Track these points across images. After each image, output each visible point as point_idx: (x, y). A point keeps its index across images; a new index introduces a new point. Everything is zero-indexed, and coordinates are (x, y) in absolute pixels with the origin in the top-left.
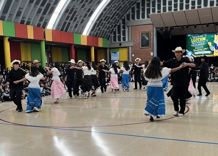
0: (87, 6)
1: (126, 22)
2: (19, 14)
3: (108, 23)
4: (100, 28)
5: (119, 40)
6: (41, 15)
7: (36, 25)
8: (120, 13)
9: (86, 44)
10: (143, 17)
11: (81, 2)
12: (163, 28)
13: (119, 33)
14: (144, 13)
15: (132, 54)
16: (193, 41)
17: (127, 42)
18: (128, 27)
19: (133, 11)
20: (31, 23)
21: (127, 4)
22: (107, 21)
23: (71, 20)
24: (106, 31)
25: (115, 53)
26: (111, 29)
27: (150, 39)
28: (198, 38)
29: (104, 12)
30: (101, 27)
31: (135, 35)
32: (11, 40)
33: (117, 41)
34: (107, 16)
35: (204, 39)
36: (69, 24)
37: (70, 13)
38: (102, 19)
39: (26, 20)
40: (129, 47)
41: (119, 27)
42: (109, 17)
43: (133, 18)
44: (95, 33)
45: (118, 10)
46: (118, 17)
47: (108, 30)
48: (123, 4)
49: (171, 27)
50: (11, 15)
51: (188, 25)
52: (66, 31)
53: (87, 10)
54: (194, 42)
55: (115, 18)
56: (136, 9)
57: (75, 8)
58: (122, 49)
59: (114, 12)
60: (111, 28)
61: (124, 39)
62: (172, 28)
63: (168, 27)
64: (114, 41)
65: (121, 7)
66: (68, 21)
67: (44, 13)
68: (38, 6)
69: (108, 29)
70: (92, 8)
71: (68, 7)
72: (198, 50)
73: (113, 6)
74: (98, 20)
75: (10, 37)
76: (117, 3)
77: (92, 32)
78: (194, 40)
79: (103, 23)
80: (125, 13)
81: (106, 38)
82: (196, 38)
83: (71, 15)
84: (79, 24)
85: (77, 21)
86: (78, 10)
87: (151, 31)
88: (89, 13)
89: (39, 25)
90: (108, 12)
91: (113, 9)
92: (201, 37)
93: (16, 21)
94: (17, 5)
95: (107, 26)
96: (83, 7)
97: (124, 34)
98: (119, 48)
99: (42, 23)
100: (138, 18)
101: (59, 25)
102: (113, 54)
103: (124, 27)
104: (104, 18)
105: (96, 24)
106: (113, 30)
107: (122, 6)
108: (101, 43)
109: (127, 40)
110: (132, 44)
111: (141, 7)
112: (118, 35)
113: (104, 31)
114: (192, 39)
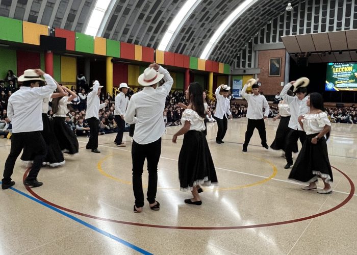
0: (207, 26)
1: (253, 46)
2: (126, 32)
3: (231, 47)
4: (221, 52)
5: (244, 66)
6: (151, 34)
7: (146, 45)
8: (247, 35)
9: (204, 70)
10: (274, 40)
11: (201, 21)
12: (298, 53)
13: (244, 58)
14: (276, 36)
16: (335, 71)
17: (253, 69)
18: (255, 51)
19: (262, 34)
20: (140, 43)
21: (256, 26)
22: (230, 44)
23: (188, 40)
24: (229, 56)
25: (238, 81)
26: (235, 54)
28: (342, 67)
29: (228, 34)
30: (223, 51)
31: (263, 61)
32: (115, 61)
33: (241, 67)
34: (230, 39)
35: (350, 69)
36: (185, 45)
37: (187, 33)
38: (224, 42)
39: (134, 39)
40: (254, 74)
41: (244, 51)
42: (233, 40)
43: (262, 42)
44: (216, 57)
45: (244, 32)
46: (244, 40)
47: (231, 55)
48: (250, 25)
49: (308, 52)
50: (116, 33)
51: (331, 51)
52: (181, 53)
53: (206, 30)
55: (240, 41)
56: (266, 31)
57: (193, 27)
58: (246, 76)
59: (239, 34)
60: (235, 52)
61: (250, 65)
62: (309, 54)
63: (305, 53)
64: (237, 67)
65: (248, 28)
66: (183, 43)
67: (156, 32)
68: (149, 24)
69: (231, 53)
70: (213, 29)
71: (185, 25)
72: (341, 82)
73: (238, 26)
74: (219, 42)
75: (113, 57)
76: (244, 23)
77: (212, 56)
78: (337, 70)
79: (225, 46)
80: (253, 35)
81: (228, 63)
83: (187, 36)
84: (197, 45)
85: (194, 42)
86: (196, 30)
87: (282, 57)
88: (209, 34)
89: (149, 45)
90: (232, 33)
91: (238, 30)
92: (346, 67)
93: (122, 39)
94: (124, 21)
95: (230, 50)
96: (202, 26)
97: (250, 60)
98: (242, 75)
99: (153, 43)
100: (268, 41)
101: (173, 46)
102: (235, 82)
103: (250, 52)
104: (226, 41)
105: (217, 47)
106: (237, 54)
107: (250, 27)
108: (222, 69)
109: (252, 66)
110: (258, 71)
111: (272, 29)
112: (243, 60)
113: (226, 55)
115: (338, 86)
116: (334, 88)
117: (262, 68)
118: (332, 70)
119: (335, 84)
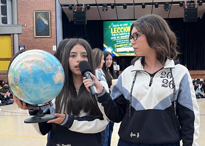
12: (73, 5)
15: (19, 47)
16: (113, 31)
17: (9, 26)
27: (51, 23)
31: (25, 15)
40: (13, 34)
49: (86, 5)
51: (115, 4)
54: (115, 33)
61: (4, 21)
62: (88, 7)
63: (82, 5)
72: (121, 46)
78: (115, 31)
82: (117, 27)
87: (51, 10)
97: (4, 12)
109: (9, 22)
110: (19, 30)
114: (112, 29)
115: (118, 50)
116: (114, 52)
117: (23, 26)
118: (110, 29)
119: (114, 48)
